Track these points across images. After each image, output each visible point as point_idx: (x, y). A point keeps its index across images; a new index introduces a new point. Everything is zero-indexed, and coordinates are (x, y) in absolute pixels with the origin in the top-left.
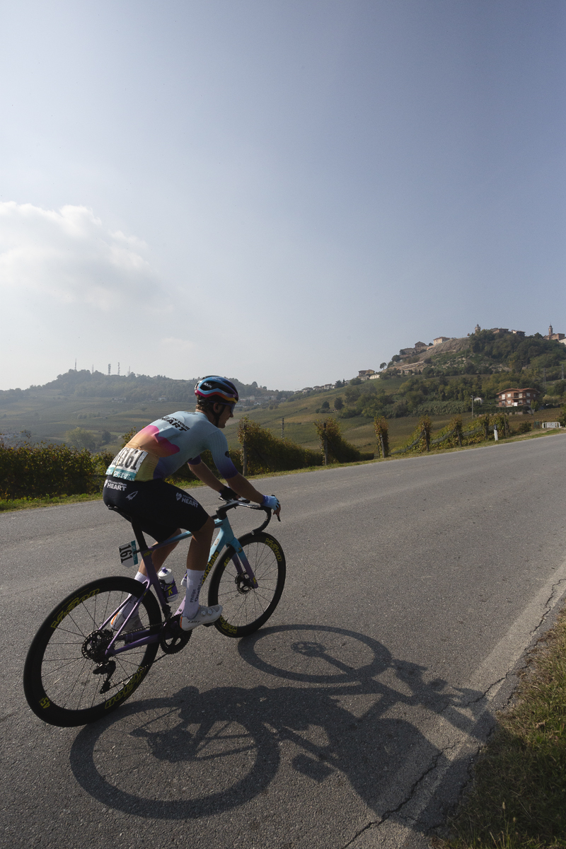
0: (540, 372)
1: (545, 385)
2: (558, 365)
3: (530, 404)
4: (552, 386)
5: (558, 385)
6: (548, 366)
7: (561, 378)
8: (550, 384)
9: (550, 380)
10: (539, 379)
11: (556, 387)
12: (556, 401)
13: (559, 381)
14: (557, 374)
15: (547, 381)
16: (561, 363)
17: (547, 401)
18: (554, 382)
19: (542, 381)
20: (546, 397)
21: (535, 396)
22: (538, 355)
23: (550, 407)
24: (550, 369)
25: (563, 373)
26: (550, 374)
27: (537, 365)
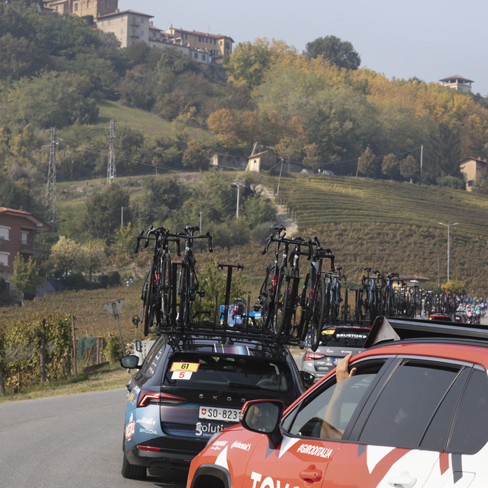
0: (32, 143)
1: (51, 195)
2: (94, 118)
3: (9, 270)
4: (73, 203)
5: (98, 200)
6: (60, 120)
7: (104, 173)
8: (68, 195)
9: (67, 179)
10: (31, 170)
11: (91, 210)
12: (94, 264)
13: (98, 182)
14: (91, 157)
15: (58, 180)
16: (104, 111)
17: (66, 262)
18: (80, 187)
19: (41, 180)
20: (63, 245)
21: (24, 237)
22: (30, 72)
23: (76, 283)
24: (69, 132)
25: (111, 154)
26: (69, 152)
27: (21, 114)
